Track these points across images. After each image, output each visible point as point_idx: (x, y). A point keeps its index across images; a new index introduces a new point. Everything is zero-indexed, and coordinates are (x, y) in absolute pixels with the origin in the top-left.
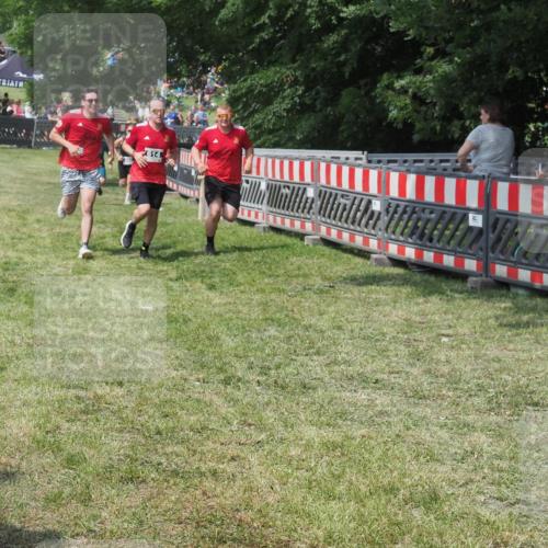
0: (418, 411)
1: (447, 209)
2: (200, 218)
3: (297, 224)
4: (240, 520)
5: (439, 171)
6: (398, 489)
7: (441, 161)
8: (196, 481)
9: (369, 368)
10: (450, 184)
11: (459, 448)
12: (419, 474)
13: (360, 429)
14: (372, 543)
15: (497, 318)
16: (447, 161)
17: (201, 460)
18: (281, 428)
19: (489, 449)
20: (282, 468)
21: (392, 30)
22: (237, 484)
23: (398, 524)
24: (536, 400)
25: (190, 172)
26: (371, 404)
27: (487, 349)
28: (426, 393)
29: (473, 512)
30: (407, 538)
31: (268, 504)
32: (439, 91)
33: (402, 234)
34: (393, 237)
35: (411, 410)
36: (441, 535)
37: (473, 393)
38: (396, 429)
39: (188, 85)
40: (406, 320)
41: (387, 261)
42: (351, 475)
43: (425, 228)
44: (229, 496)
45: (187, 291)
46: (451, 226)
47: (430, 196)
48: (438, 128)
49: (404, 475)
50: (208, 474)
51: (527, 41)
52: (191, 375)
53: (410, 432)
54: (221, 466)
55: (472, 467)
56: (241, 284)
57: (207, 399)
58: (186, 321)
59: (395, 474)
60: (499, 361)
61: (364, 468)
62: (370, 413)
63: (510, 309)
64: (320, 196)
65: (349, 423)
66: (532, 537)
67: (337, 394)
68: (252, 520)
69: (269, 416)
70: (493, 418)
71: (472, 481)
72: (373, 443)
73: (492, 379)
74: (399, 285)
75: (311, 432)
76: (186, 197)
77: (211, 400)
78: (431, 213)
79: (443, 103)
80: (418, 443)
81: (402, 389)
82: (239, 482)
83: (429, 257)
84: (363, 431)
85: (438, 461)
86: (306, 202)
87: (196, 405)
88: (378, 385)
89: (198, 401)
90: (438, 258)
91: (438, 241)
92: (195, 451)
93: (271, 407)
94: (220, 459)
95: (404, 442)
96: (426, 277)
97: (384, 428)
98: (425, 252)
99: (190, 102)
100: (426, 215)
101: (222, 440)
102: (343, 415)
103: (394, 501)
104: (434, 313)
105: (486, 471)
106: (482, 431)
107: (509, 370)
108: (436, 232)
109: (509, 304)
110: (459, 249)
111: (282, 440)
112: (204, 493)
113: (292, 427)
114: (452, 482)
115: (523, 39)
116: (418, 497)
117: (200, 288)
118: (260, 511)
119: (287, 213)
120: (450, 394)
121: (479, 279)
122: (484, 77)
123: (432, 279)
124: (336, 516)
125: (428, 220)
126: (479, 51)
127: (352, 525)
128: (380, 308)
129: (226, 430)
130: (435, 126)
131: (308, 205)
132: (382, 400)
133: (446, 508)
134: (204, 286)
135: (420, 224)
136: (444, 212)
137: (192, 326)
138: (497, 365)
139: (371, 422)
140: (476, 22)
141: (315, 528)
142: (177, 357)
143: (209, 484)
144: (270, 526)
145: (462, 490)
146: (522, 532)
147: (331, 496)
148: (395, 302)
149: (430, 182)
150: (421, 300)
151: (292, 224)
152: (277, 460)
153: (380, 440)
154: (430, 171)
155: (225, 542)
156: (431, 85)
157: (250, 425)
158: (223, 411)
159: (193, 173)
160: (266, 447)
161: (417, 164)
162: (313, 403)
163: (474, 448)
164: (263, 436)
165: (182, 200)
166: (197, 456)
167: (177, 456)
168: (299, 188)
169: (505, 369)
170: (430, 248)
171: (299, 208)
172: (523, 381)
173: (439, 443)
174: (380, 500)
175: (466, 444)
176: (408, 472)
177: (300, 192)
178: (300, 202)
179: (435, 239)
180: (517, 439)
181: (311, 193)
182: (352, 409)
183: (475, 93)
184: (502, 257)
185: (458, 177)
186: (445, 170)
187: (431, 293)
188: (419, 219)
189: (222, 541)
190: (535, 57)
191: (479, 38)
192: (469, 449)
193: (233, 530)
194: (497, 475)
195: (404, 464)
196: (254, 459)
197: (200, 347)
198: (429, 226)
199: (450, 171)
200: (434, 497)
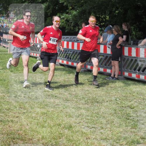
0: (67, 104)
1: (75, 51)
2: (8, 53)
3: (35, 54)
4: (19, 133)
5: (73, 41)
6: (61, 125)
7: (74, 38)
8: (7, 123)
9: (54, 93)
10: (76, 44)
11: (77, 114)
12: (67, 121)
13: (51, 109)
14: (54, 139)
15: (88, 79)
16: (75, 38)
17: (8, 117)
18: (30, 109)
19: (85, 114)
20: (30, 119)
21: (60, 3)
22: (18, 124)
23: (61, 134)
24: (98, 101)
25: (6, 40)
26: (54, 102)
27: (85, 88)
28: (69, 99)
29: (81, 130)
30: (63, 137)
31: (26, 129)
32: (73, 19)
33: (63, 57)
34: (60, 58)
35: (65, 104)
36: (72, 136)
37: (81, 99)
38: (61, 109)
39: (5, 17)
40: (64, 80)
41: (59, 64)
42: (49, 121)
43: (69, 55)
44: (16, 127)
45: (5, 72)
46: (76, 55)
47: (70, 47)
48: (72, 28)
49: (63, 121)
50: (10, 121)
51: (96, 6)
52: (6, 95)
53: (65, 109)
54: (14, 119)
55: (80, 119)
56: (19, 70)
57: (10, 101)
58: (5, 80)
59: (60, 120)
60: (88, 91)
61: (52, 119)
62: (54, 105)
63: (91, 77)
64: (41, 47)
65: (48, 107)
66: (96, 136)
67: (45, 100)
68: (22, 133)
69: (27, 105)
70: (86, 106)
71: (80, 122)
72: (55, 112)
73: (86, 96)
74: (62, 71)
75: (38, 110)
76: (5, 47)
77: (11, 102)
78: (71, 52)
79: (74, 22)
80: (67, 113)
81: (63, 98)
82: (19, 123)
83: (70, 63)
84: (52, 109)
85: (72, 117)
86: (37, 48)
87: (7, 103)
88: (56, 97)
89: (8, 102)
90: (72, 64)
91: (73, 59)
92: (7, 115)
93: (27, 103)
94: (14, 117)
95: (63, 112)
96: (69, 69)
97: (58, 108)
98: (69, 62)
99: (6, 21)
100: (70, 52)
101: (14, 112)
102: (47, 105)
103: (60, 128)
104: (71, 78)
105: (84, 119)
106: (83, 109)
107: (91, 93)
108: (72, 57)
109: (91, 76)
110: (78, 61)
111: (30, 112)
112: (9, 126)
113: (33, 108)
114: (75, 123)
115: (95, 6)
116: (66, 127)
117: (8, 71)
118: (24, 131)
119: (32, 51)
120: (75, 99)
121: (83, 69)
122: (85, 16)
123: (71, 69)
124: (45, 132)
125: (70, 54)
126: (83, 9)
127: (49, 134)
128: (57, 77)
129: (15, 110)
130: (71, 28)
131: (38, 49)
132: (57, 101)
133: (74, 129)
134: (9, 71)
135: (68, 55)
136: (74, 52)
137: (6, 82)
138: (87, 92)
139: (54, 107)
140: (83, 1)
141: (39, 135)
142: (2, 90)
143: (10, 124)
144: (27, 135)
145: (78, 125)
146: (93, 135)
147: (43, 127)
148: (61, 75)
149: (70, 43)
150: (68, 75)
151: (34, 54)
152: (29, 117)
153: (56, 112)
154: (70, 41)
155: (15, 139)
156: (71, 17)
157: (22, 108)
158: (15, 104)
159: (7, 41)
160: (26, 114)
161: (67, 39)
162: (39, 102)
163: (81, 113)
164: (25, 111)
165: (4, 48)
166: (7, 117)
167: (2, 116)
168: (35, 45)
169: (90, 93)
170: (70, 61)
171: (35, 50)
172: (94, 96)
173: (72, 112)
174: (56, 127)
175: (79, 113)
176: (64, 120)
177: (36, 46)
178: (36, 48)
179: (72, 58)
180: (93, 111)
181: (38, 46)
182: (49, 104)
183: (82, 20)
184: (89, 64)
185: (78, 42)
186: (74, 40)
187: (70, 73)
188: (67, 53)
189: (14, 139)
190: (98, 11)
191: (83, 5)
192: (80, 114)
193: (17, 136)
194: (87, 120)
195: (63, 118)
196: (23, 117)
197: (8, 87)
198: (70, 55)
199: (76, 41)
200: (71, 127)
